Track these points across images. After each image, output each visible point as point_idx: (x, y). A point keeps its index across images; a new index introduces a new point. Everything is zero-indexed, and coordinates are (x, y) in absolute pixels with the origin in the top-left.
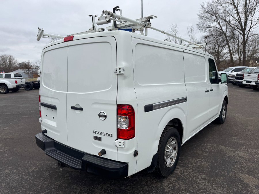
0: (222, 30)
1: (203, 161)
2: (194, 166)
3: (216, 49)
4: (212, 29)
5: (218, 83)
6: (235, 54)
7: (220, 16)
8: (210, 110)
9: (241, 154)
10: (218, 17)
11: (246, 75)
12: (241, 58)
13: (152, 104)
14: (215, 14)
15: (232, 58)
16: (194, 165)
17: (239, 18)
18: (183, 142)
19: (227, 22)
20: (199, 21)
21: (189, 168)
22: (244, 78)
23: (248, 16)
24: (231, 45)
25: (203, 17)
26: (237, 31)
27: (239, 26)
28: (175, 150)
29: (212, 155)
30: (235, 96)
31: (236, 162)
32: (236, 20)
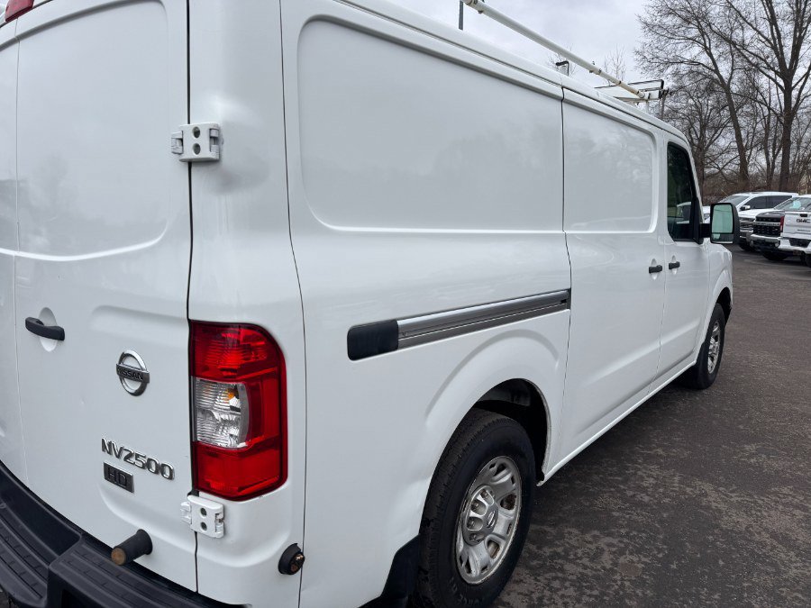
0: (717, 71)
1: (627, 546)
2: (588, 572)
3: (694, 136)
4: (684, 68)
5: (699, 242)
6: (754, 150)
7: (713, 26)
8: (664, 341)
9: (779, 520)
10: (707, 30)
11: (790, 219)
12: (774, 167)
13: (394, 321)
14: (697, 20)
15: (744, 164)
16: (585, 567)
17: (775, 35)
18: (549, 471)
19: (735, 44)
20: (643, 40)
21: (564, 580)
22: (785, 228)
23: (806, 28)
24: (744, 124)
25: (656, 28)
26: (766, 77)
27: (773, 59)
28: (510, 507)
29: (661, 522)
30: (751, 290)
31: (759, 556)
32: (764, 40)
